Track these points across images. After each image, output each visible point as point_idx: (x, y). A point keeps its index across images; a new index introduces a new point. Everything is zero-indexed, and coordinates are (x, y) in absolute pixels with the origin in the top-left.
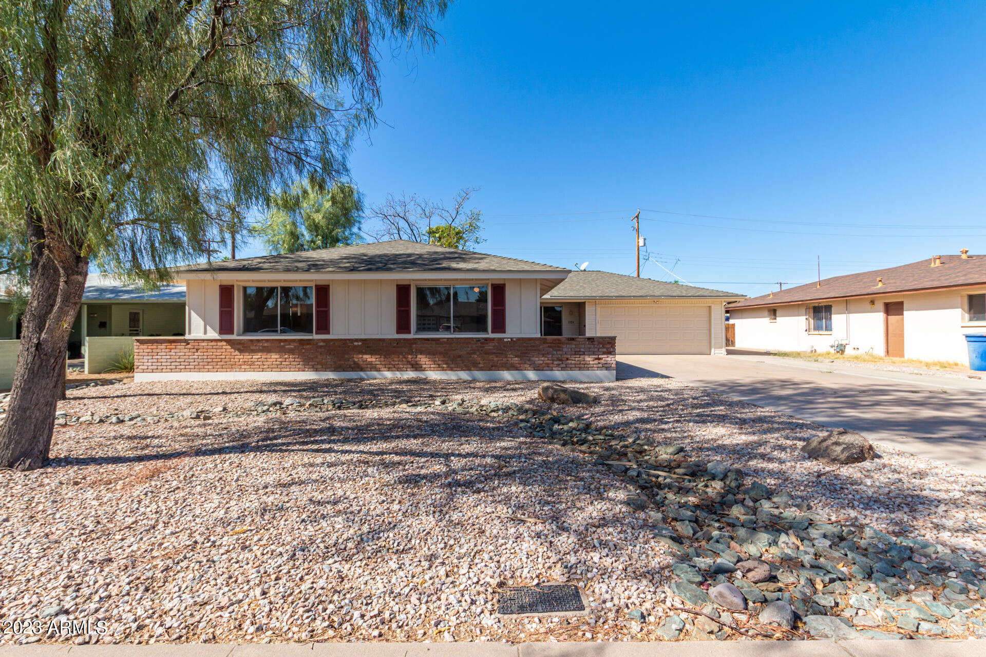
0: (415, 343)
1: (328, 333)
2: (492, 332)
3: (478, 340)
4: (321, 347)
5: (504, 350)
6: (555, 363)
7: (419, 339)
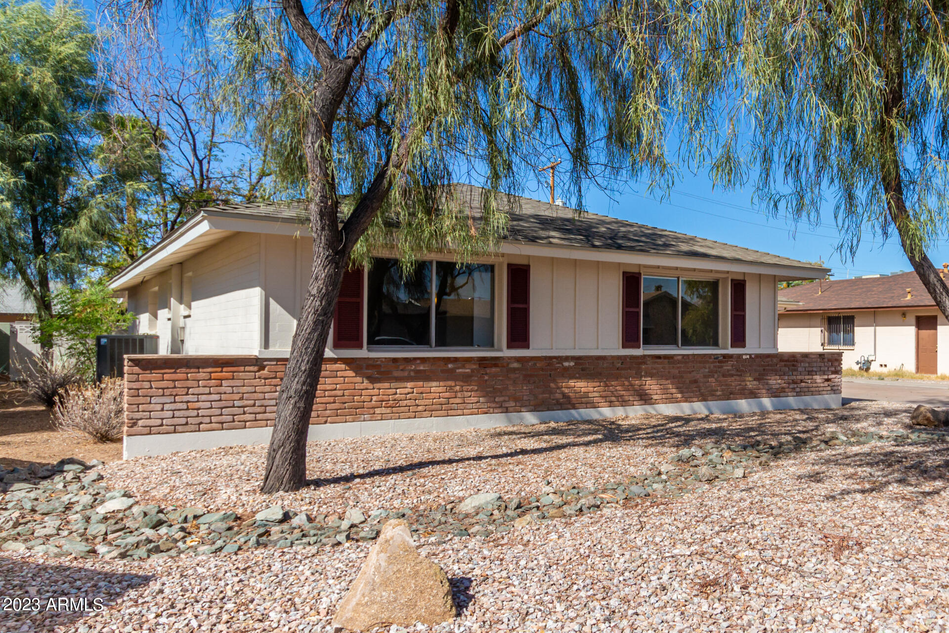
0: (645, 363)
1: (527, 346)
2: (732, 346)
3: (716, 357)
4: (515, 369)
5: (742, 371)
6: (792, 386)
7: (649, 356)
